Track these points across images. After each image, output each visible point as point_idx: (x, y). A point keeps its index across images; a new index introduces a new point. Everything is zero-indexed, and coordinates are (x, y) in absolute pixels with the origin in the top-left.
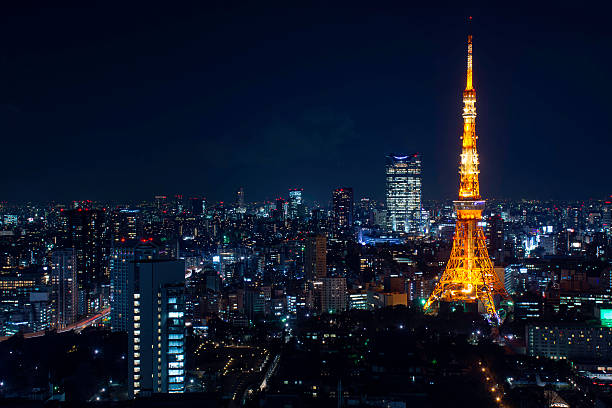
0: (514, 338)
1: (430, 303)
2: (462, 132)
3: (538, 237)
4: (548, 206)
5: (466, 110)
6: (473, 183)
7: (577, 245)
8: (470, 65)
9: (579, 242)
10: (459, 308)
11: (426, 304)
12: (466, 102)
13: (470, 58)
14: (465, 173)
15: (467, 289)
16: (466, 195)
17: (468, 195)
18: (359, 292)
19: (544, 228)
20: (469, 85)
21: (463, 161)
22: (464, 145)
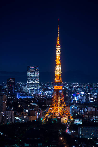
0: (74, 132)
1: (44, 119)
2: (56, 59)
3: (79, 96)
4: (81, 85)
5: (57, 51)
6: (60, 77)
7: (92, 99)
8: (58, 36)
9: (93, 97)
10: (55, 121)
11: (43, 120)
12: (57, 48)
13: (58, 33)
14: (57, 73)
15: (57, 114)
16: (57, 81)
17: (58, 81)
18: (18, 116)
19: (81, 93)
20: (58, 43)
21: (56, 69)
22: (57, 63)
